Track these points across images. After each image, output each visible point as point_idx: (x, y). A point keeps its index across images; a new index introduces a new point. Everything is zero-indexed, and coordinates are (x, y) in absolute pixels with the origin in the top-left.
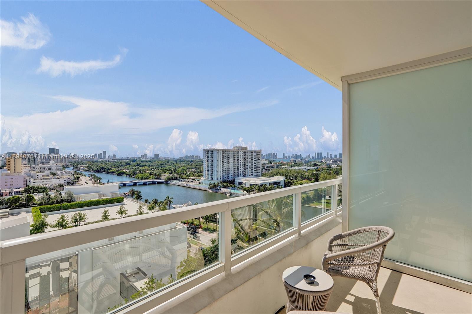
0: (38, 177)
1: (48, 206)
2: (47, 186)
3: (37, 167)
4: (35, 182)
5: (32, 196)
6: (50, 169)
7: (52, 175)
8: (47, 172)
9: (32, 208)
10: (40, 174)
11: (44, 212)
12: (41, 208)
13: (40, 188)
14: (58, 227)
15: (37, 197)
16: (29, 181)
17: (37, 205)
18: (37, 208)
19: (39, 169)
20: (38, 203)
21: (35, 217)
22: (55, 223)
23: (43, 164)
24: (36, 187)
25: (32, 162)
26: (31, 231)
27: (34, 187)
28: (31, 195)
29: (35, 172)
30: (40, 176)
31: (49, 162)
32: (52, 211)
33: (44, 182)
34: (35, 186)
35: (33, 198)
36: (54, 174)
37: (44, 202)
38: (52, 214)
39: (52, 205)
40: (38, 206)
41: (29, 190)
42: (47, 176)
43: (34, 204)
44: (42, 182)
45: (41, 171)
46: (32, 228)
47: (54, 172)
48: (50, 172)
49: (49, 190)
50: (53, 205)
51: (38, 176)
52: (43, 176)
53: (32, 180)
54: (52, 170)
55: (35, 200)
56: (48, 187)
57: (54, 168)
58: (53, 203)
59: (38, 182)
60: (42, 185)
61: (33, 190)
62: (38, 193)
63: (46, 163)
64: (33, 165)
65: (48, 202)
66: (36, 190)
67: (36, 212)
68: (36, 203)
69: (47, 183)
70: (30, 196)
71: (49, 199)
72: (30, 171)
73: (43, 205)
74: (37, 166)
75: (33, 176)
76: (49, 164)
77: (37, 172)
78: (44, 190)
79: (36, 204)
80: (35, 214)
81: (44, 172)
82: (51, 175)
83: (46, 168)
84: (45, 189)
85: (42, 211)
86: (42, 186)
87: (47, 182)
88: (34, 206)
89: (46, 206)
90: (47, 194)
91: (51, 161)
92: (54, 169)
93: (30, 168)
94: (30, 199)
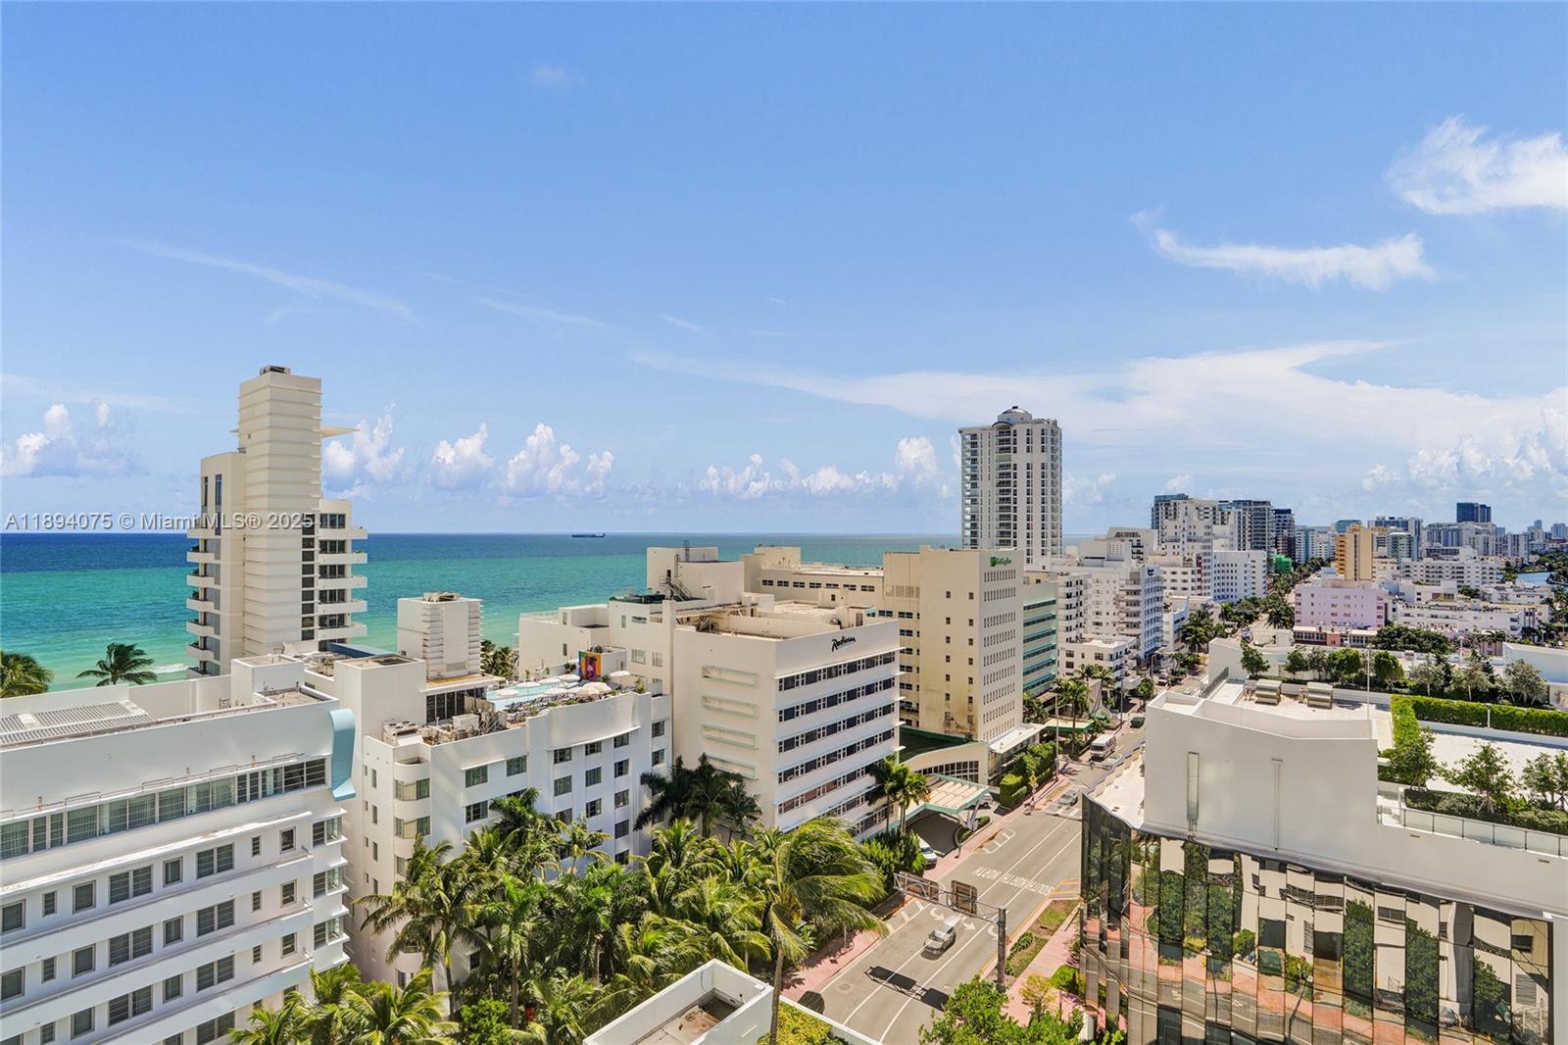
0: (1419, 599)
1: (1442, 702)
2: (1446, 632)
3: (1419, 568)
4: (1408, 615)
5: (1394, 659)
6: (1459, 573)
7: (1466, 594)
8: (1448, 585)
9: (1391, 695)
10: (1427, 591)
11: (1427, 720)
12: (1417, 702)
13: (1425, 637)
14: (1470, 787)
15: (1409, 663)
16: (1394, 610)
17: (1406, 691)
18: (1407, 699)
19: (1424, 573)
20: (1410, 684)
21: (1400, 727)
22: (1461, 768)
23: (1436, 557)
24: (1413, 631)
25: (1403, 550)
26: (1381, 768)
27: (1407, 630)
28: (1391, 653)
29: (1409, 582)
30: (1427, 596)
31: (1456, 552)
32: (1456, 722)
33: (1436, 617)
34: (1410, 627)
35: (1395, 664)
36: (1473, 594)
37: (1431, 686)
38: (1454, 734)
39: (1455, 702)
40: (1411, 694)
41: (1392, 638)
42: (1449, 596)
43: (1398, 685)
44: (1432, 616)
45: (1431, 579)
46: (1385, 761)
47: (1473, 587)
48: (1459, 586)
49: (1452, 646)
50: (1460, 702)
51: (1419, 594)
52: (1436, 596)
53: (1399, 606)
54: (1466, 579)
55: (1402, 672)
56: (1450, 637)
57: (1473, 570)
58: (1460, 694)
59: (1419, 615)
60: (1433, 625)
61: (1404, 639)
62: (1416, 651)
63: (1447, 552)
64: (1406, 560)
65: (1443, 686)
66: (1413, 641)
67: (1401, 711)
68: (1405, 684)
69: (1447, 621)
70: (1386, 656)
71: (1447, 679)
72: (1394, 577)
73: (1426, 695)
74: (1416, 563)
75: (1403, 594)
76: (1455, 557)
77: (1418, 583)
78: (1438, 644)
79: (1406, 687)
80: (1398, 717)
81: (1438, 583)
82: (1462, 596)
83: (1447, 571)
84: (1440, 642)
85: (1422, 712)
86: (1432, 630)
87: (1447, 617)
88: (1397, 692)
89: (1436, 700)
90: (1439, 661)
91: (1461, 549)
92: (1473, 575)
93: (1398, 568)
94: (1385, 667)
